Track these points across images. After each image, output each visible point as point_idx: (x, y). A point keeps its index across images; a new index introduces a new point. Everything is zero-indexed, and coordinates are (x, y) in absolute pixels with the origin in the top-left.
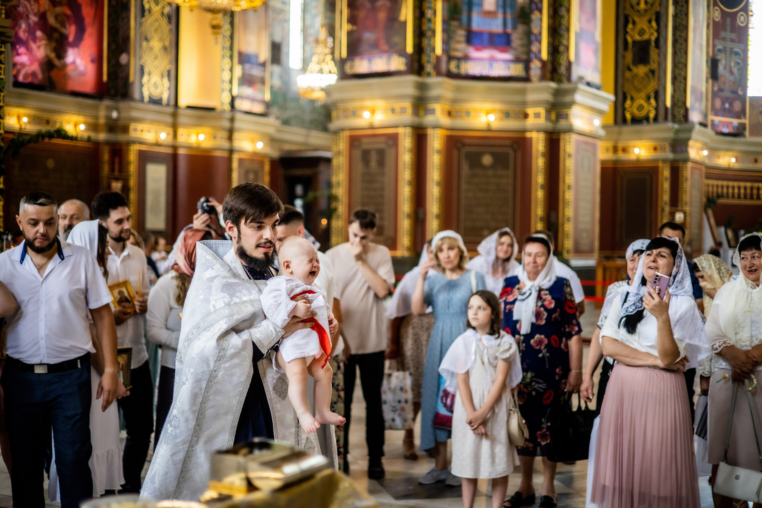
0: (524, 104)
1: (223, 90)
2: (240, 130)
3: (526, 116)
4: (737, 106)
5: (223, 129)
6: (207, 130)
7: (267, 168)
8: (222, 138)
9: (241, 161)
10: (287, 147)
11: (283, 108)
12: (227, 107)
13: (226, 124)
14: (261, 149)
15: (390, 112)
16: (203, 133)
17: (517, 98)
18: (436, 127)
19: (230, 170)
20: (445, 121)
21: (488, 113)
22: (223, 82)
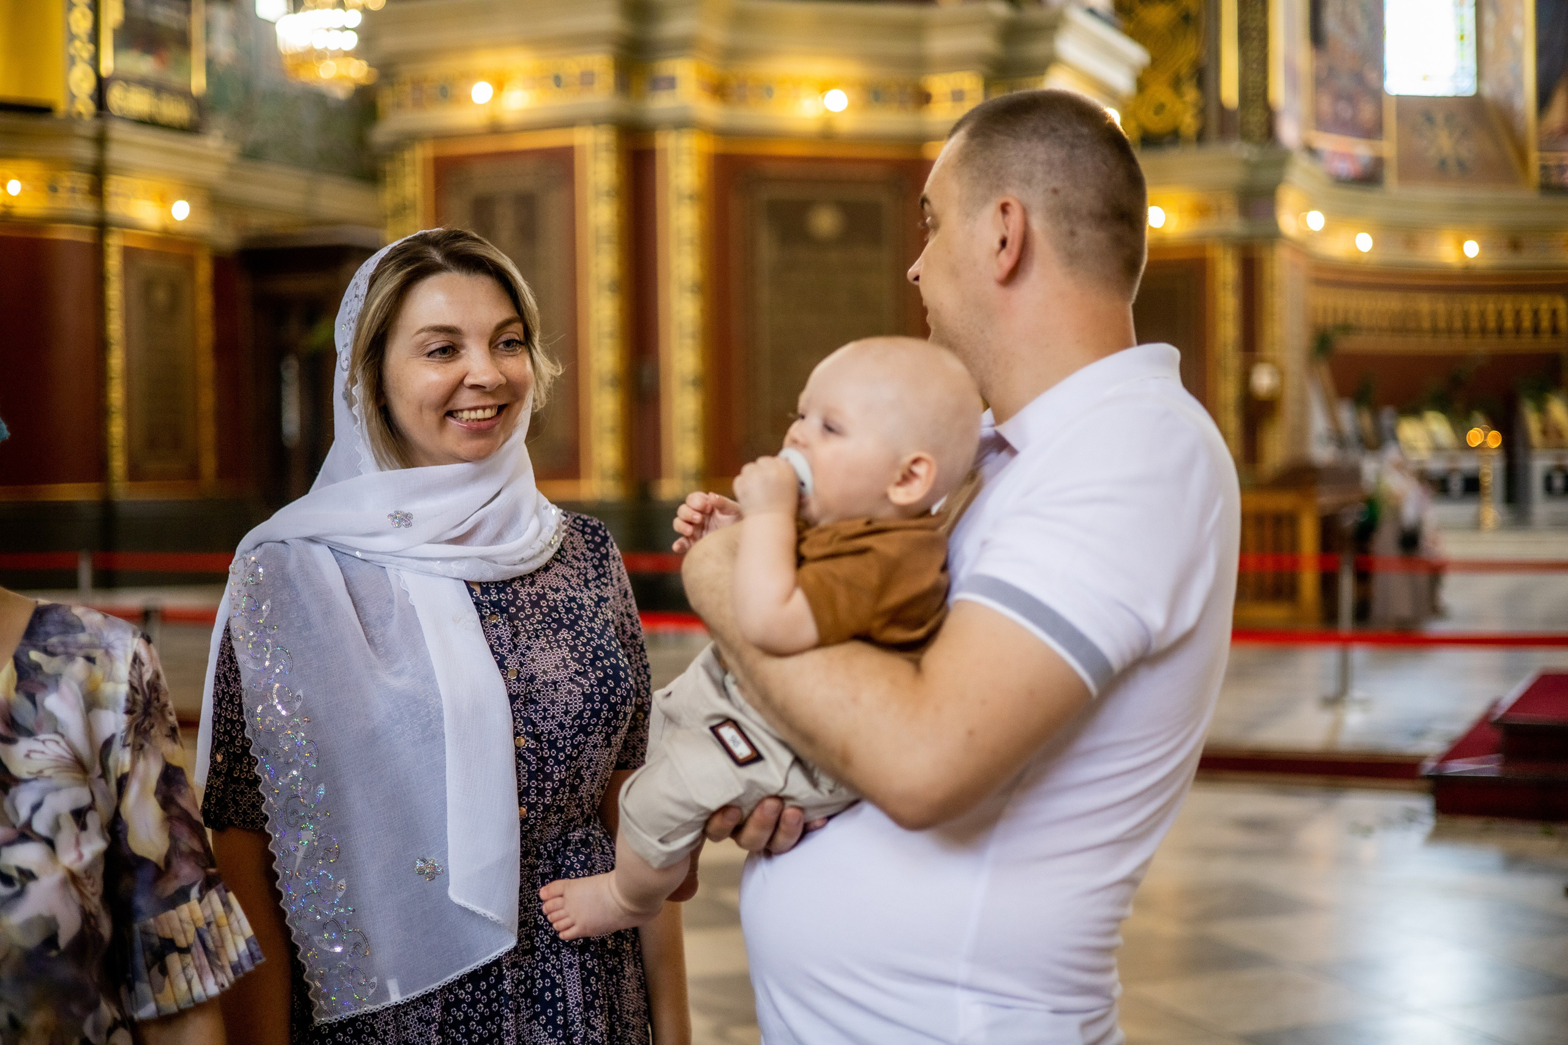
0: (921, 64)
1: (72, 61)
2: (124, 170)
3: (923, 98)
4: (1367, 112)
5: (76, 165)
6: (31, 168)
7: (204, 272)
8: (73, 190)
9: (128, 254)
10: (257, 222)
11: (243, 116)
12: (85, 106)
13: (85, 152)
14: (185, 221)
15: (552, 83)
16: (20, 177)
17: (902, 47)
18: (683, 124)
19: (100, 279)
20: (709, 110)
21: (824, 87)
22: (72, 37)
